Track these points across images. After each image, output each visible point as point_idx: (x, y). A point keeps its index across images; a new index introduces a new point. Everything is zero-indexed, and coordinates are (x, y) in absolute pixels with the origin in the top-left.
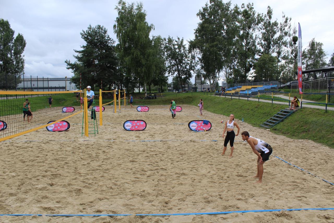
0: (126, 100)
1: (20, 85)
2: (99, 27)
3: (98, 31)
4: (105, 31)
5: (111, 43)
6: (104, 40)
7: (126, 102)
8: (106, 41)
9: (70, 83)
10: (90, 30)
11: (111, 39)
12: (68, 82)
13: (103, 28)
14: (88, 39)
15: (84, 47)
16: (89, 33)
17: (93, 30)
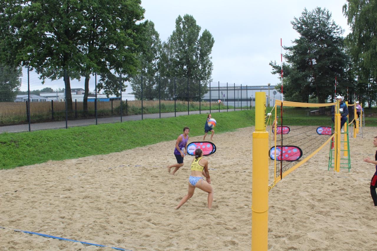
0: (363, 119)
1: (206, 96)
2: (319, 11)
3: (317, 17)
4: (328, 15)
5: (338, 32)
6: (327, 29)
7: (363, 122)
8: (330, 30)
9: (275, 93)
10: (305, 16)
11: (338, 27)
12: (272, 91)
13: (325, 11)
14: (302, 28)
15: (297, 41)
16: (303, 21)
17: (309, 16)
